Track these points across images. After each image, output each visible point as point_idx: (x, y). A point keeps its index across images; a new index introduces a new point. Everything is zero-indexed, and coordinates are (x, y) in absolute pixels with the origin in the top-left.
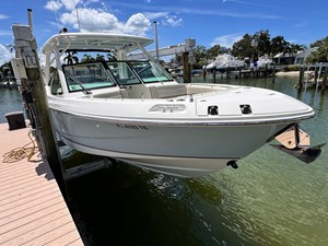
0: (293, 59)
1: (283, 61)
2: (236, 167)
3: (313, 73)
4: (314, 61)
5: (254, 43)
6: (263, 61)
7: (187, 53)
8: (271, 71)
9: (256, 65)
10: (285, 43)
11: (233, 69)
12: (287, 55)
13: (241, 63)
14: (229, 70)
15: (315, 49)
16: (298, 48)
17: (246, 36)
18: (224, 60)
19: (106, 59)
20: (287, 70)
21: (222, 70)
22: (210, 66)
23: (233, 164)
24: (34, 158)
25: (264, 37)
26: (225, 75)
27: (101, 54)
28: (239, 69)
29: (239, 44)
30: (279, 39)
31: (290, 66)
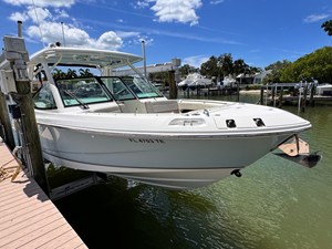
0: (252, 79)
1: (244, 81)
2: (240, 176)
3: (270, 92)
4: (270, 81)
5: (219, 64)
6: (228, 81)
7: (173, 72)
8: (235, 89)
9: (222, 84)
10: (246, 65)
11: (203, 87)
12: (247, 76)
13: (209, 82)
14: (199, 87)
15: (269, 72)
16: (255, 70)
17: (212, 58)
18: (194, 79)
19: (78, 74)
20: (248, 89)
21: (193, 88)
22: (182, 83)
23: (236, 173)
24: (18, 178)
25: (227, 59)
26: (195, 92)
27: (73, 68)
28: (207, 87)
29: (206, 64)
30: (240, 62)
31: (250, 85)
